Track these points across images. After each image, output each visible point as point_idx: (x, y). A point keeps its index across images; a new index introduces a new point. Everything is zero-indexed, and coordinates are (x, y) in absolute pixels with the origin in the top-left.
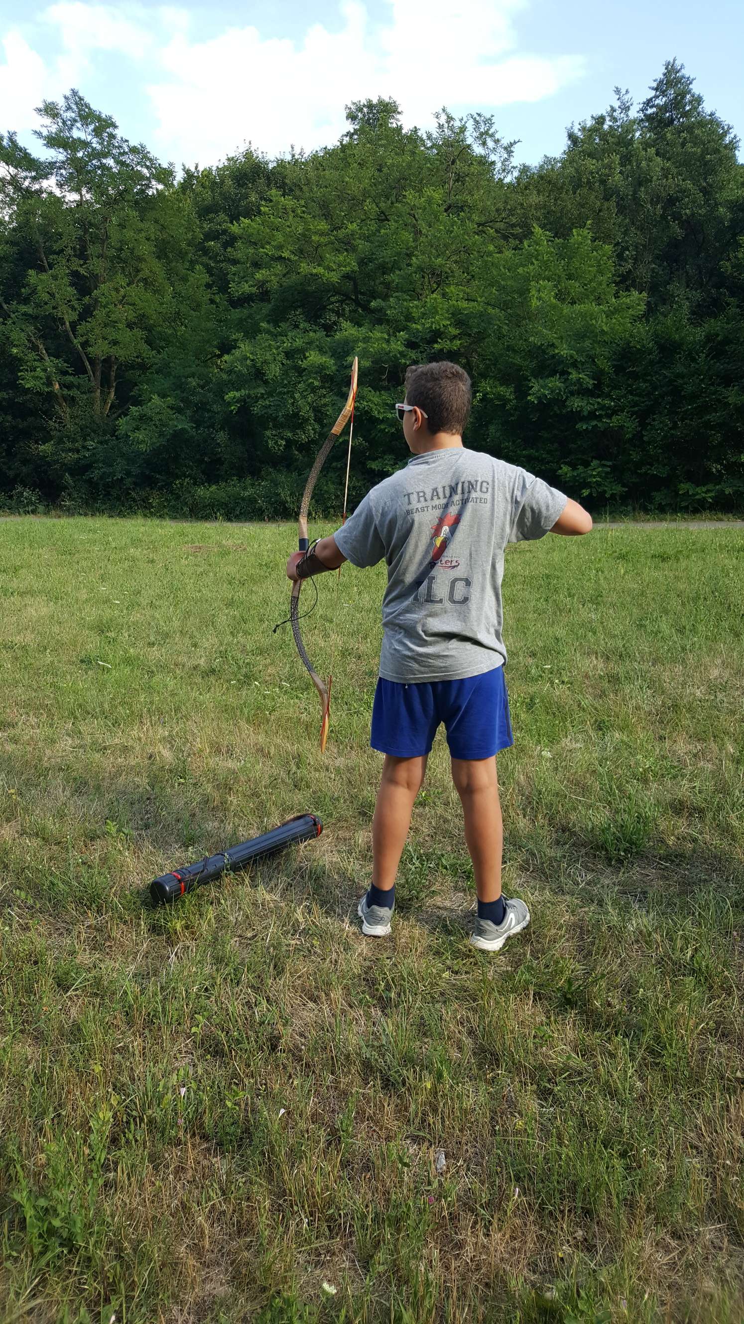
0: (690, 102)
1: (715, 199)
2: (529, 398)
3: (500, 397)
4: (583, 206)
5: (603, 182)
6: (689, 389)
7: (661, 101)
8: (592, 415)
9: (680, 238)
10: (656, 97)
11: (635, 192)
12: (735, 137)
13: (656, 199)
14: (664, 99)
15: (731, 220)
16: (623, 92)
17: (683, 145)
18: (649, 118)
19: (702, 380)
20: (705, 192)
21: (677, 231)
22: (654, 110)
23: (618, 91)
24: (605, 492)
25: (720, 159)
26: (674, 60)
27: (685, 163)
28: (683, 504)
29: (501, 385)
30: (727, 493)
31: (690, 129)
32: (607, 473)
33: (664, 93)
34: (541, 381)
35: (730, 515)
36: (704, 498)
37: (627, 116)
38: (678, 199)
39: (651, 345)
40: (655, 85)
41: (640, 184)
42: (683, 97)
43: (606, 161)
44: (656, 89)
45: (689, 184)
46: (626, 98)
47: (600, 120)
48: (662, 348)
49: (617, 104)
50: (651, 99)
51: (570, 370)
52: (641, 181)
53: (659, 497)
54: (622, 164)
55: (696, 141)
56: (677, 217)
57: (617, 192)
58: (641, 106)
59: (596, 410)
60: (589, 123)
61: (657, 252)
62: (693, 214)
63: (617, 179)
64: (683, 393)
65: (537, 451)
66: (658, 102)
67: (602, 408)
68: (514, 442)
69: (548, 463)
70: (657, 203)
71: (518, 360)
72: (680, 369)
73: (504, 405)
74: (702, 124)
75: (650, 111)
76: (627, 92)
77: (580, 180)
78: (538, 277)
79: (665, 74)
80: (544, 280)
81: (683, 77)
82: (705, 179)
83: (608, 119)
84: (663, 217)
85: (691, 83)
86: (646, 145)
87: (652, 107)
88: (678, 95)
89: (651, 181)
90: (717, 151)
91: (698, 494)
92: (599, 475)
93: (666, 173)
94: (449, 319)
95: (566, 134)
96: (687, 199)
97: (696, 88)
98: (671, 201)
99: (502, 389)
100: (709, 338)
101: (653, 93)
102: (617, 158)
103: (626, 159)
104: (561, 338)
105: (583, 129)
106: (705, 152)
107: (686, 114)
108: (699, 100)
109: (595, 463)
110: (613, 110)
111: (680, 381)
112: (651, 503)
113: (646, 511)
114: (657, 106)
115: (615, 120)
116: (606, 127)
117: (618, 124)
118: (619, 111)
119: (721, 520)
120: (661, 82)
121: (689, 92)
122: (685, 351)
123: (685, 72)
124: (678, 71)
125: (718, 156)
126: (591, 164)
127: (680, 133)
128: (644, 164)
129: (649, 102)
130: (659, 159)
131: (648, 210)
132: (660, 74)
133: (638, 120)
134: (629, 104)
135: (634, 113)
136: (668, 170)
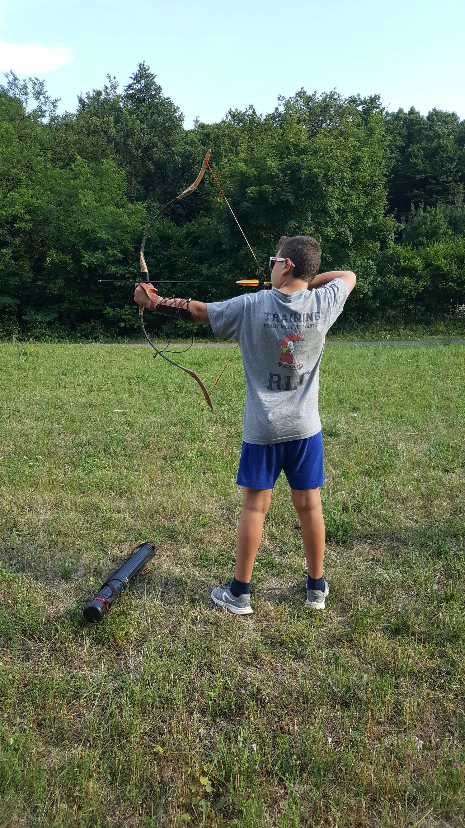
0: (155, 90)
1: (171, 150)
2: (83, 263)
3: (62, 261)
4: (94, 145)
5: (105, 133)
6: (179, 264)
7: (138, 87)
8: (123, 277)
9: (153, 171)
10: (135, 84)
11: (125, 141)
12: (182, 114)
13: (138, 147)
14: (139, 86)
15: (182, 164)
16: (112, 77)
17: (152, 114)
18: (130, 96)
19: (187, 259)
20: (166, 145)
21: (151, 166)
22: (134, 91)
23: (109, 76)
24: (134, 324)
25: (174, 126)
26: (144, 62)
27: (153, 126)
28: (180, 333)
29: (63, 254)
30: (204, 327)
31: (156, 106)
32: (134, 313)
33: (139, 82)
34: (89, 253)
35: (207, 340)
36: (192, 330)
37: (115, 92)
38: (150, 148)
39: (156, 236)
40: (133, 76)
41: (128, 136)
42: (151, 86)
43: (105, 119)
44: (134, 79)
45: (156, 139)
46: (114, 81)
47: (99, 93)
48: (161, 238)
49: (109, 85)
50: (131, 85)
51: (108, 248)
52: (129, 134)
53: (165, 328)
54: (115, 123)
55: (160, 113)
56: (151, 158)
57: (114, 139)
58: (125, 88)
59: (125, 274)
60: (92, 94)
61: (139, 179)
62: (160, 158)
63: (113, 131)
64: (176, 267)
65: (89, 298)
66: (135, 87)
67: (130, 272)
68: (73, 291)
69: (97, 305)
70: (139, 148)
71: (73, 239)
72: (173, 251)
73: (66, 267)
74: (162, 104)
75: (131, 92)
76: (115, 78)
77: (89, 129)
78: (83, 188)
79: (139, 71)
80: (87, 189)
81: (150, 73)
82: (166, 137)
83: (103, 93)
84: (143, 158)
85: (154, 78)
86: (131, 113)
87: (132, 89)
88: (148, 84)
89: (135, 135)
90: (173, 121)
91: (187, 327)
92: (130, 314)
93: (143, 131)
94: (23, 209)
95: (78, 99)
96: (156, 149)
97: (158, 81)
98: (147, 149)
99: (63, 257)
100: (189, 234)
101: (132, 81)
102: (112, 118)
103: (118, 119)
104: (100, 227)
105: (89, 97)
106: (165, 121)
107: (152, 97)
108: (159, 89)
109: (127, 307)
110: (106, 88)
111: (174, 259)
112: (161, 332)
113: (159, 337)
114: (135, 89)
115: (108, 94)
116: (102, 97)
117: (110, 97)
118: (110, 89)
119: (202, 343)
120: (137, 75)
121: (154, 83)
122: (175, 241)
123: (151, 71)
124: (147, 70)
125: (172, 124)
126: (96, 120)
127: (149, 107)
128: (130, 124)
129: (130, 86)
130: (139, 122)
131: (133, 153)
132: (136, 70)
133: (122, 95)
134: (116, 85)
135: (120, 91)
136: (144, 129)
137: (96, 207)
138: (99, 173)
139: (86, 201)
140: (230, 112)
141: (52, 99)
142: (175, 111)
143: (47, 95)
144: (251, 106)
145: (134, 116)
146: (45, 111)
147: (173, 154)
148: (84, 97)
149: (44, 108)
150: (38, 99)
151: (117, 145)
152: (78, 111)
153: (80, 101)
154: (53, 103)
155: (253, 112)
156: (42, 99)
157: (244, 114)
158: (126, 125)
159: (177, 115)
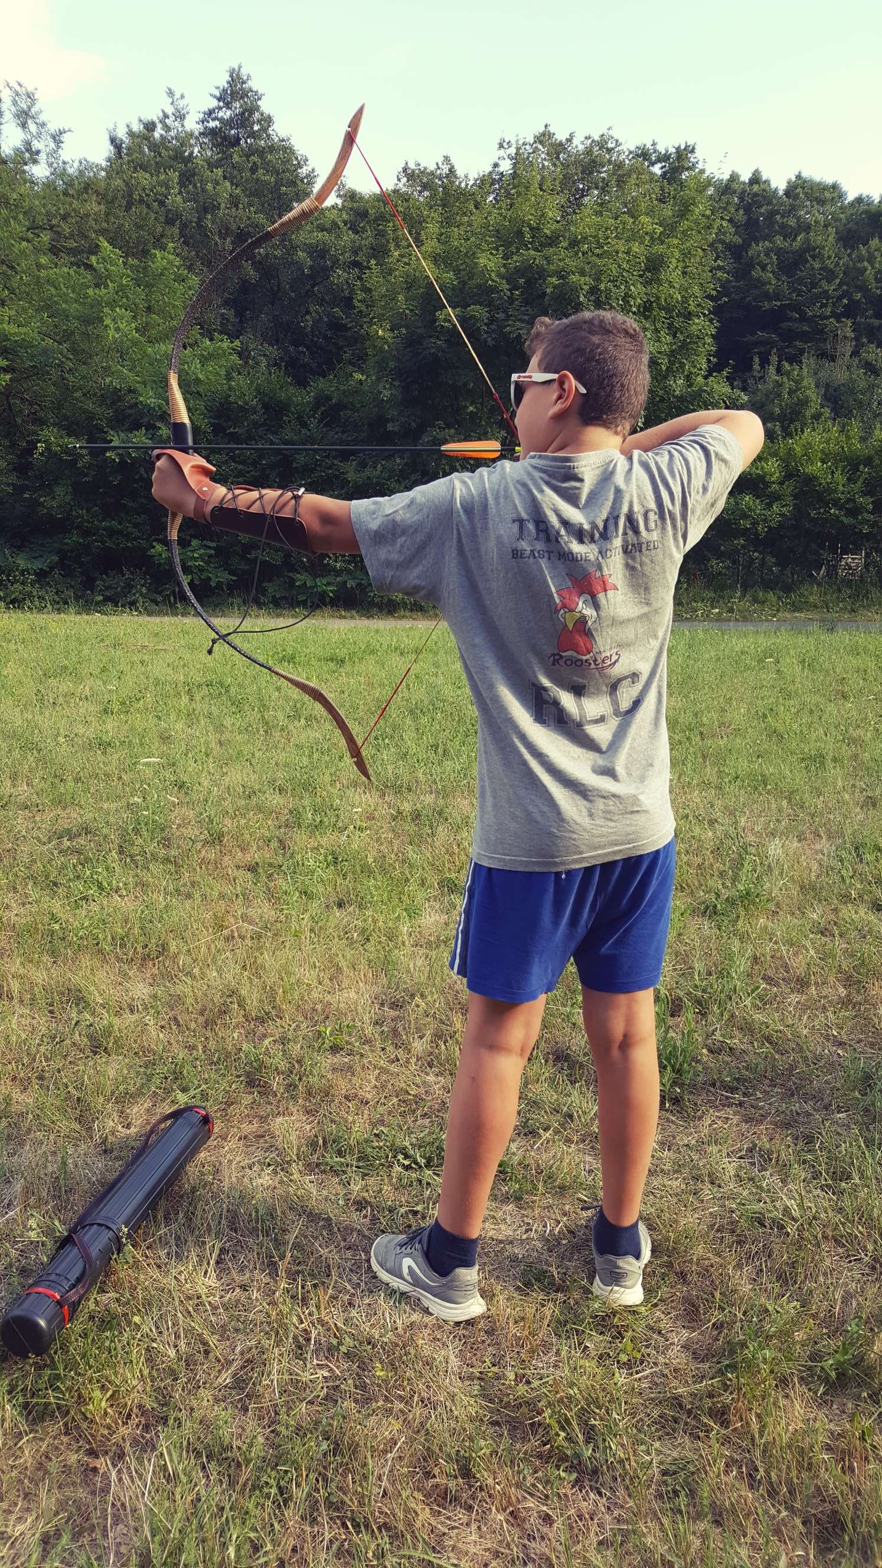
0: (259, 122)
1: (290, 241)
2: (108, 454)
3: (67, 451)
4: (139, 227)
5: (162, 203)
6: (301, 459)
7: (226, 114)
9: (253, 281)
10: (220, 108)
11: (200, 220)
12: (313, 170)
13: (225, 231)
14: (229, 113)
15: (311, 267)
16: (177, 95)
17: (254, 169)
18: (212, 133)
21: (250, 272)
22: (217, 123)
23: (171, 93)
24: (209, 579)
25: (297, 195)
26: (240, 68)
27: (256, 192)
28: (301, 598)
29: (69, 435)
30: (349, 586)
31: (261, 152)
32: (210, 556)
33: (228, 106)
34: (122, 435)
35: (354, 612)
36: (325, 592)
37: (183, 126)
39: (254, 402)
40: (217, 93)
41: (206, 210)
42: (251, 113)
43: (162, 177)
44: (219, 100)
45: (261, 218)
46: (182, 103)
47: (150, 127)
48: (266, 407)
49: (170, 110)
50: (214, 110)
51: (158, 424)
52: (207, 207)
53: (271, 588)
54: (181, 184)
55: (269, 168)
57: (178, 216)
58: (201, 116)
60: (137, 127)
61: (226, 295)
62: (267, 255)
63: (176, 199)
64: (294, 465)
65: (120, 523)
66: (221, 114)
68: (88, 511)
69: (135, 539)
70: (227, 234)
71: (90, 406)
72: (288, 434)
73: (75, 461)
74: (272, 149)
75: (212, 124)
76: (182, 97)
77: (131, 195)
78: (113, 304)
79: (228, 82)
80: (121, 307)
81: (251, 89)
83: (159, 126)
85: (259, 99)
86: (211, 165)
87: (214, 120)
88: (245, 110)
89: (219, 209)
90: (293, 184)
91: (317, 586)
92: (201, 557)
93: (234, 202)
95: (108, 137)
97: (266, 106)
99: (70, 441)
100: (321, 400)
101: (214, 103)
102: (175, 176)
103: (187, 177)
104: (144, 383)
105: (131, 134)
106: (279, 183)
107: (253, 135)
108: (268, 120)
109: (195, 543)
110: (166, 116)
112: (264, 595)
113: (260, 605)
114: (221, 120)
115: (167, 128)
116: (157, 135)
117: (172, 133)
118: (172, 118)
119: (344, 617)
120: (224, 91)
121: (258, 108)
122: (293, 413)
123: (253, 84)
124: (244, 82)
125: (292, 188)
126: (144, 178)
127: (248, 156)
128: (209, 186)
129: (210, 112)
130: (227, 184)
131: (216, 243)
132: (223, 81)
133: (197, 133)
134: (185, 111)
135: (192, 124)
136: (237, 196)
137: (136, 343)
138: (145, 280)
139: (118, 329)
140: (405, 170)
141: (53, 127)
142: (299, 166)
143: (42, 118)
144: (447, 159)
145: (219, 172)
146: (38, 152)
147: (294, 248)
148: (122, 134)
149: (36, 145)
150: (24, 125)
151: (184, 226)
152: (109, 160)
153: (113, 140)
154: (54, 137)
155: (450, 170)
156: (32, 127)
157: (432, 173)
158: (203, 190)
159: (303, 171)
